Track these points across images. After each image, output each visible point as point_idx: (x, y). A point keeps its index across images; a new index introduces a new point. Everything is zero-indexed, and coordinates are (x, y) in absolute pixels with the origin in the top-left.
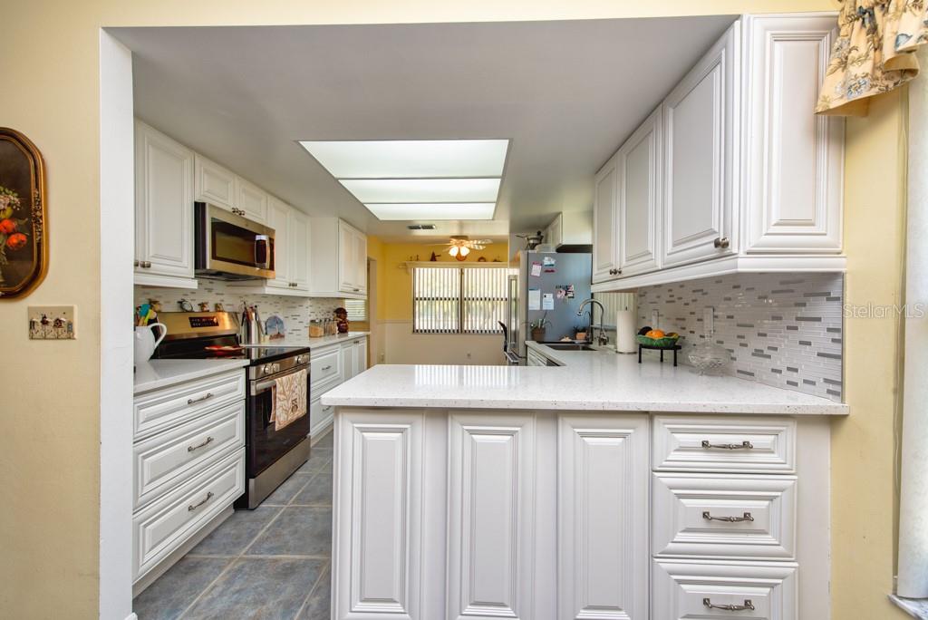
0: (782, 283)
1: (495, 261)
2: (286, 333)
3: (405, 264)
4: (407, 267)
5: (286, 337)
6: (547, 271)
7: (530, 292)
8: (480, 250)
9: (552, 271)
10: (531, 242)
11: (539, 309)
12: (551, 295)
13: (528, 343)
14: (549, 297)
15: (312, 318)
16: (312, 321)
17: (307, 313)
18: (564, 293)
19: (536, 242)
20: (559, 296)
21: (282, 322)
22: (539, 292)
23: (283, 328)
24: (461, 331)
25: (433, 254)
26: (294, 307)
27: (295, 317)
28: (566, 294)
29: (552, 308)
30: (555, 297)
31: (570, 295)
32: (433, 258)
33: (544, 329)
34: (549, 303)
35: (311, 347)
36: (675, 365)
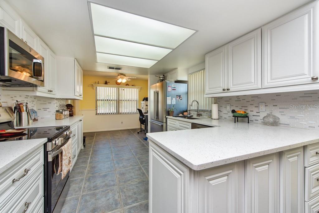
0: (305, 94)
1: (133, 86)
2: (39, 118)
3: (92, 85)
4: (93, 86)
5: (39, 120)
6: (173, 90)
7: (167, 97)
8: (129, 81)
9: (175, 90)
10: (161, 78)
11: (170, 104)
12: (175, 99)
13: (167, 117)
14: (174, 99)
15: (57, 109)
16: (57, 111)
17: (54, 107)
18: (179, 98)
19: (163, 79)
20: (177, 99)
21: (36, 112)
22: (170, 97)
23: (37, 115)
24: (118, 113)
25: (106, 81)
26: (46, 104)
27: (45, 109)
28: (180, 98)
29: (175, 104)
30: (176, 99)
31: (181, 99)
32: (106, 83)
33: (174, 111)
34: (174, 102)
35: (70, 125)
36: (248, 123)
